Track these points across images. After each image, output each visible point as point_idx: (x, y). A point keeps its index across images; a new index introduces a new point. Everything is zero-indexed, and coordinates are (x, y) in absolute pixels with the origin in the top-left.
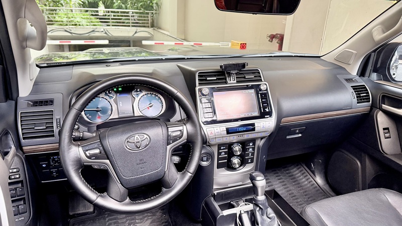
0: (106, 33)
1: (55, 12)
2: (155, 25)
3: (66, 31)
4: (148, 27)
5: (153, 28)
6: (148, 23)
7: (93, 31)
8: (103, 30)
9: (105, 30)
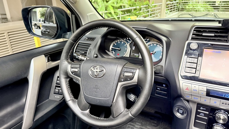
3: (190, 15)
7: (207, 15)
8: (213, 14)
9: (215, 14)
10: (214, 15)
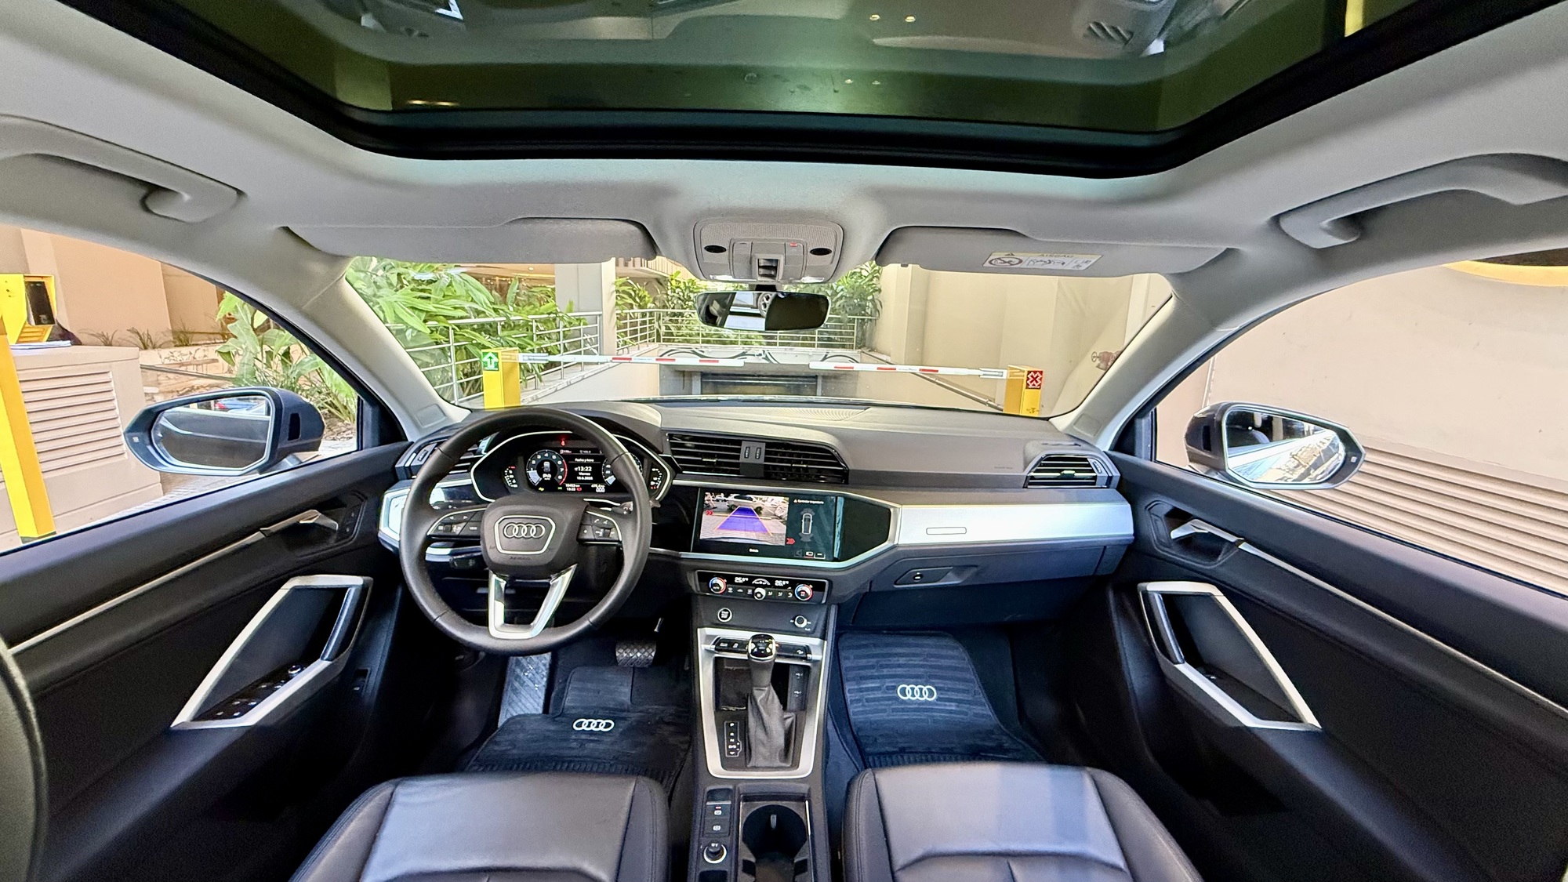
0: (766, 358)
1: (680, 319)
2: (867, 344)
3: (694, 353)
4: (851, 347)
5: (860, 350)
6: (851, 340)
7: (743, 354)
8: (762, 353)
9: (766, 352)
10: (764, 356)
